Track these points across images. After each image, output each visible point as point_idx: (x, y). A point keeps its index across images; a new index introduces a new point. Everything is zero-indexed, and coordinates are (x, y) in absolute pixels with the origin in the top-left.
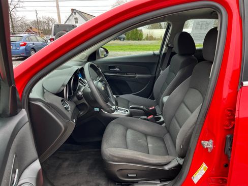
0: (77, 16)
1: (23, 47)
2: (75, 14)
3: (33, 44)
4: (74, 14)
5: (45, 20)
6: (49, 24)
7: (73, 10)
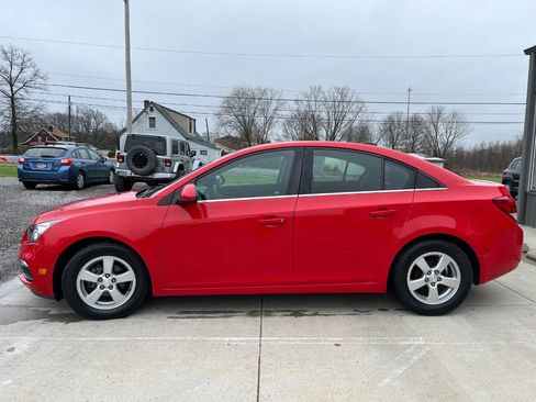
0: (155, 114)
1: (67, 168)
2: (152, 110)
3: (83, 163)
4: (148, 110)
5: (80, 115)
6: (89, 123)
7: (147, 103)
